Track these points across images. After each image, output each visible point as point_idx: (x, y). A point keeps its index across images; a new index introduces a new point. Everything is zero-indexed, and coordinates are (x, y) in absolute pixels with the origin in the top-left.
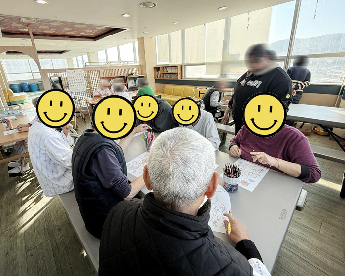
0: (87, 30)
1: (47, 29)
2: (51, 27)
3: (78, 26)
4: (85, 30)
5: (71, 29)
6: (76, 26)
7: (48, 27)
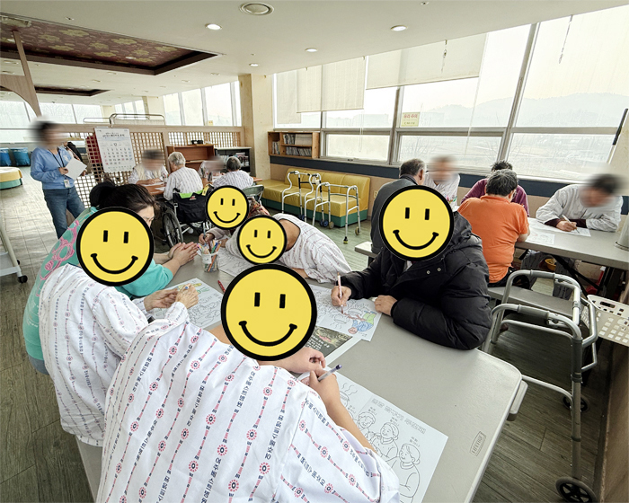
0: (140, 52)
1: (56, 44)
2: (64, 39)
3: (121, 42)
4: (135, 52)
5: (106, 47)
6: (116, 41)
7: (58, 39)
